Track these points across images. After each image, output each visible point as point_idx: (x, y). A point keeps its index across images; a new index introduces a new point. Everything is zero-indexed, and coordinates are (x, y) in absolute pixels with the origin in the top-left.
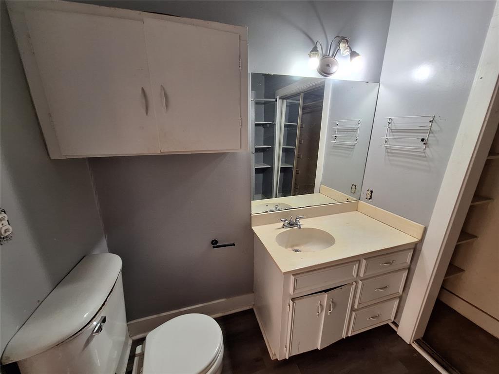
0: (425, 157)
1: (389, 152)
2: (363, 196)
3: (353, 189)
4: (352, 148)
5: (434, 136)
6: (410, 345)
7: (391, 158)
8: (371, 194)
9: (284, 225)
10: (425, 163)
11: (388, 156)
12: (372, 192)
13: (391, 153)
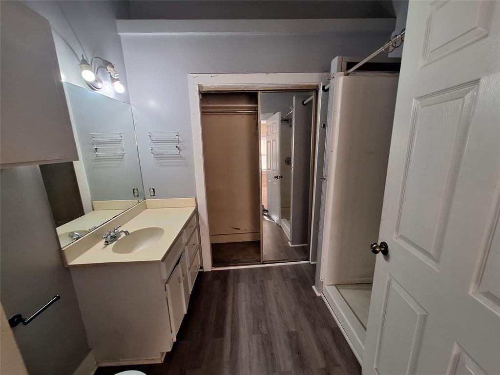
0: (181, 157)
1: (157, 157)
2: (147, 195)
3: (136, 193)
4: (122, 158)
5: (182, 145)
6: (212, 271)
7: (159, 161)
8: (154, 191)
9: (107, 242)
10: (183, 161)
11: (157, 160)
12: (154, 189)
13: (158, 157)
